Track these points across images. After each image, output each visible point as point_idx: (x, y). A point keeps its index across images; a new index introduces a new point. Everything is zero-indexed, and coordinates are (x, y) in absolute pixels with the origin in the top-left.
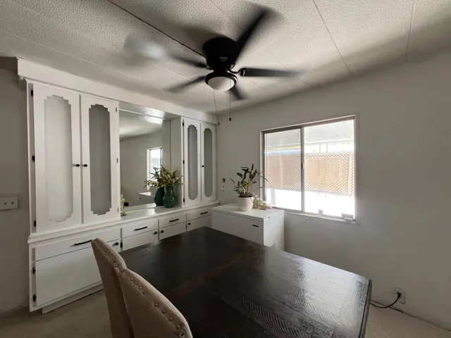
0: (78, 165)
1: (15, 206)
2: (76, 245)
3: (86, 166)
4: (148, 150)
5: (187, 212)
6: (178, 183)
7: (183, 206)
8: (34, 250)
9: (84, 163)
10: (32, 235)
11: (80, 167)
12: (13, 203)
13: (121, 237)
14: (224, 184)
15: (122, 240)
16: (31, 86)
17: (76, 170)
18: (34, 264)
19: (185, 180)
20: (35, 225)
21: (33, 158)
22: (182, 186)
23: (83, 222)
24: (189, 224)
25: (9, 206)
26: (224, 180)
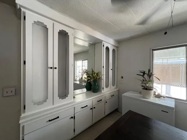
0: (51, 68)
1: (13, 93)
2: (50, 121)
3: (56, 68)
4: (76, 61)
5: (105, 95)
6: (100, 79)
7: (102, 92)
8: (23, 127)
9: (55, 67)
10: (23, 115)
11: (52, 69)
12: (12, 92)
13: (74, 113)
14: (122, 79)
15: (74, 114)
16: (24, 13)
17: (50, 71)
18: (23, 137)
19: (104, 77)
20: (25, 108)
21: (25, 63)
22: (102, 80)
23: (53, 104)
24: (106, 102)
25: (10, 94)
26: (122, 77)
